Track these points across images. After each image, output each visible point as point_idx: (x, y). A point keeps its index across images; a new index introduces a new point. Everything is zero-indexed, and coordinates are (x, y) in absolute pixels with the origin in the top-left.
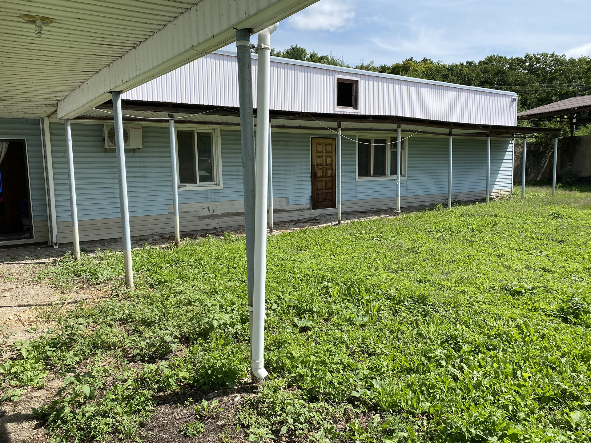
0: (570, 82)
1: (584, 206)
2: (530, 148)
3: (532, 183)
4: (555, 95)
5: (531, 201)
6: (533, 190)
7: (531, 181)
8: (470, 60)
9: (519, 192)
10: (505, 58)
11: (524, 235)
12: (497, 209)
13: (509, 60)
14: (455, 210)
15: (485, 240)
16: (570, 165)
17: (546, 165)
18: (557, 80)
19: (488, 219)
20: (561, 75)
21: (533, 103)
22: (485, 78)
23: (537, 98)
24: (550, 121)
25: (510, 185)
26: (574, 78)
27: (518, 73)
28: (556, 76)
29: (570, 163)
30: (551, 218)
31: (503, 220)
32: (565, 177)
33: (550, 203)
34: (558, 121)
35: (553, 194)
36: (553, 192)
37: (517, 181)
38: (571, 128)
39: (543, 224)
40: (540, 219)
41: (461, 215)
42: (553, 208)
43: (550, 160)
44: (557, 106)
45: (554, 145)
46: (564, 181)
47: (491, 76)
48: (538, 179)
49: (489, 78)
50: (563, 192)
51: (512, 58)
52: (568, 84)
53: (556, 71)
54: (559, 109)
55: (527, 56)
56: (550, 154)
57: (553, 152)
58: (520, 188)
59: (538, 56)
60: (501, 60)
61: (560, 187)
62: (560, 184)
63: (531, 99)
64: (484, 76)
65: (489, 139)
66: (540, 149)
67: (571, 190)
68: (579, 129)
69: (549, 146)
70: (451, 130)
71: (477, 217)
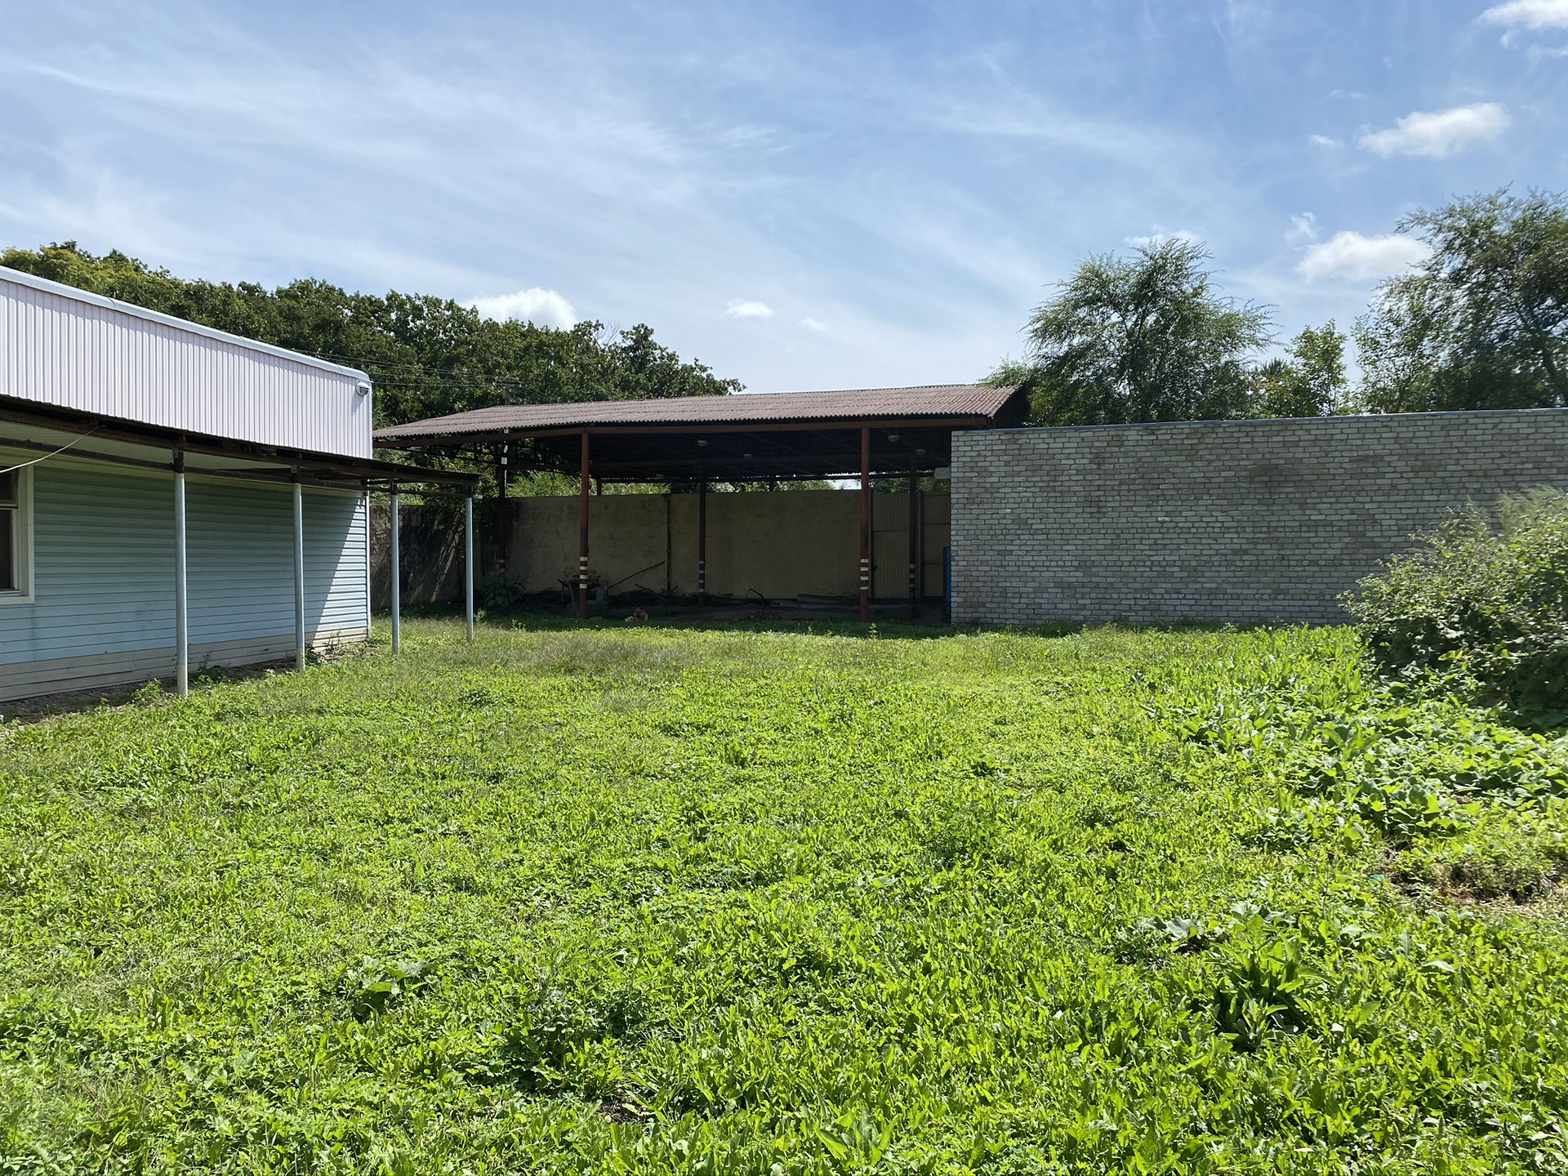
0: (489, 372)
1: (540, 667)
2: (410, 520)
3: (418, 609)
4: (460, 398)
5: (418, 660)
6: (421, 627)
7: (417, 604)
8: (252, 282)
9: (388, 634)
10: (341, 293)
11: (399, 766)
12: (326, 688)
13: (352, 299)
14: (197, 701)
15: (284, 797)
16: (502, 566)
17: (449, 564)
18: (463, 364)
19: (299, 723)
20: (470, 353)
21: (411, 411)
22: (292, 333)
23: (421, 402)
24: (452, 457)
25: (364, 616)
26: (498, 365)
27: (374, 334)
28: (458, 354)
29: (502, 561)
30: (468, 706)
31: (341, 723)
32: (491, 595)
33: (463, 663)
34: (471, 459)
35: (468, 639)
36: (469, 633)
37: (380, 608)
38: (498, 476)
39: (447, 728)
40: (441, 711)
41: (218, 714)
42: (470, 677)
43: (457, 552)
44: (466, 421)
45: (464, 516)
46: (491, 603)
47: (307, 331)
48: (434, 598)
49: (301, 335)
50: (491, 632)
51: (358, 296)
52: (485, 376)
53: (459, 343)
54: (471, 429)
55: (392, 297)
56: (457, 537)
57: (464, 531)
58: (388, 622)
59: (417, 302)
60: (330, 295)
61: (482, 620)
62: (482, 613)
63: (407, 400)
64: (289, 329)
65: (299, 489)
66: (433, 524)
67: (508, 627)
68: (514, 482)
69: (452, 519)
70: (181, 455)
71: (264, 721)
